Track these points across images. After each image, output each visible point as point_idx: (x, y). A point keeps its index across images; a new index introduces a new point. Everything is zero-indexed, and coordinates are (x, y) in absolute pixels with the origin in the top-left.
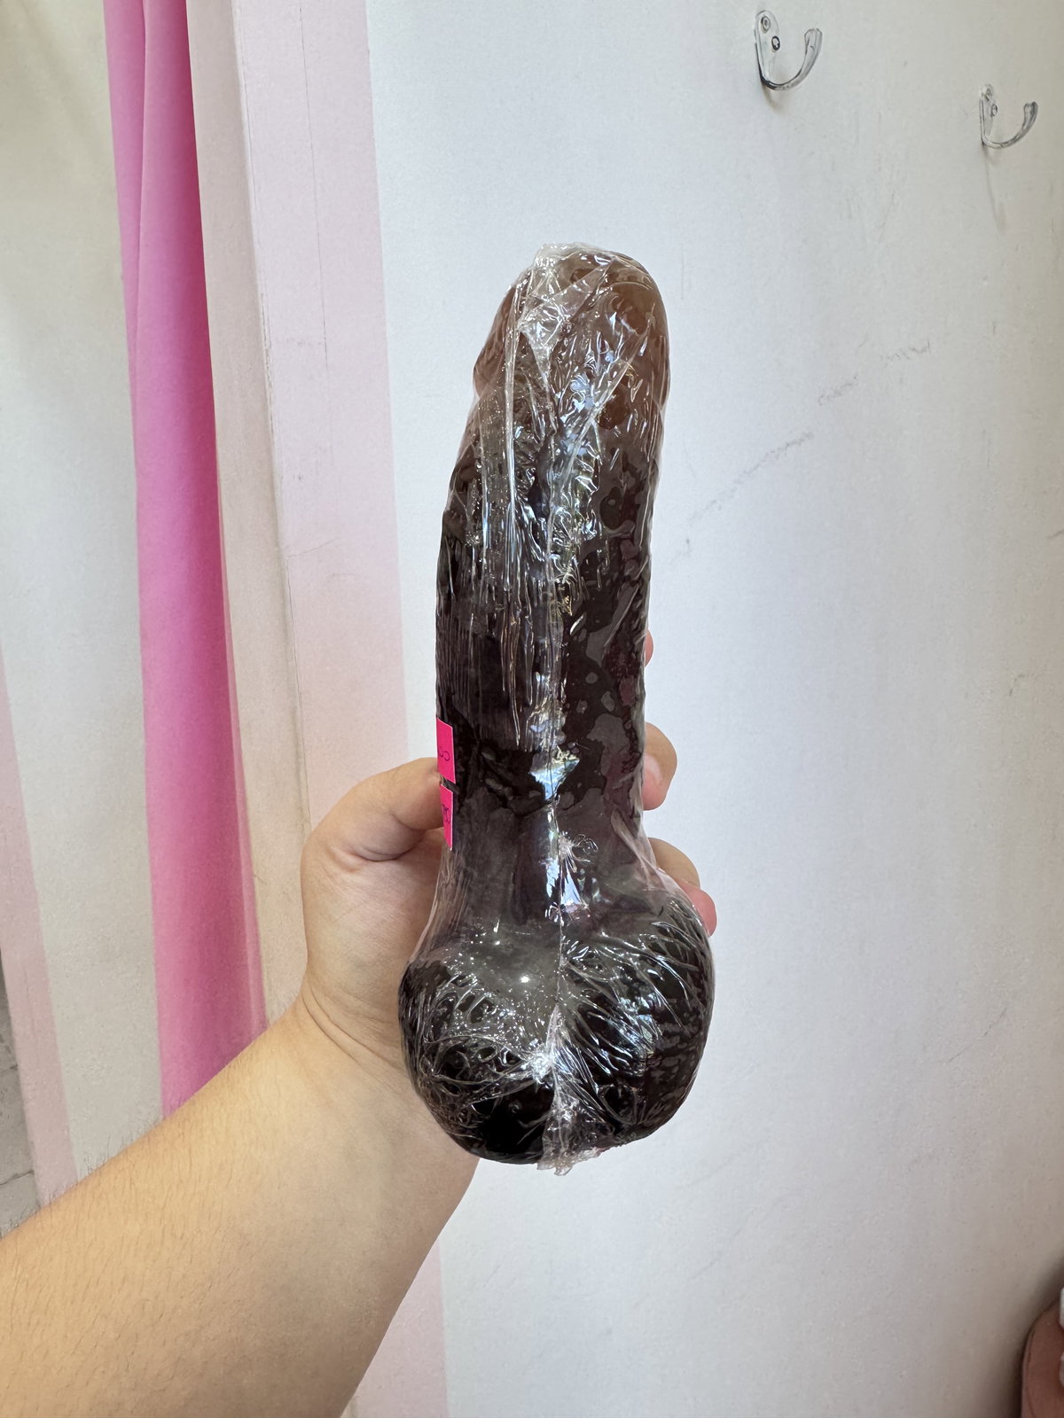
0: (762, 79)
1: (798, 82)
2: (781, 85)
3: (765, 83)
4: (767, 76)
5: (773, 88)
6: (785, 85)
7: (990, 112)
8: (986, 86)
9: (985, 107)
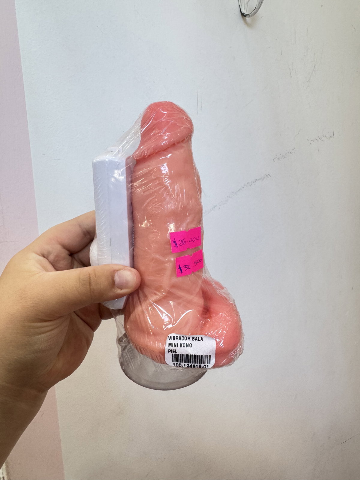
0: (241, 12)
1: (256, 12)
2: (248, 15)
3: (243, 15)
4: (243, 11)
5: (245, 16)
6: (250, 15)
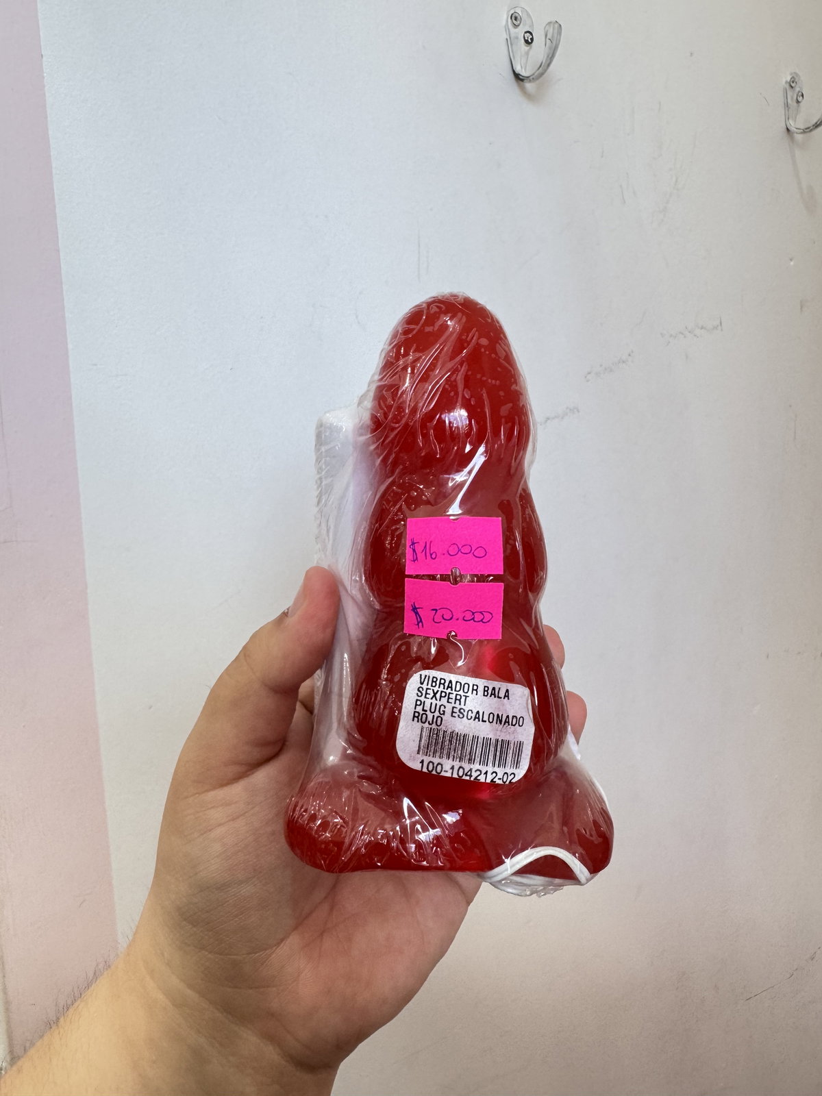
0: (514, 73)
3: (517, 76)
4: (518, 70)
7: (795, 98)
8: (791, 74)
9: (790, 94)
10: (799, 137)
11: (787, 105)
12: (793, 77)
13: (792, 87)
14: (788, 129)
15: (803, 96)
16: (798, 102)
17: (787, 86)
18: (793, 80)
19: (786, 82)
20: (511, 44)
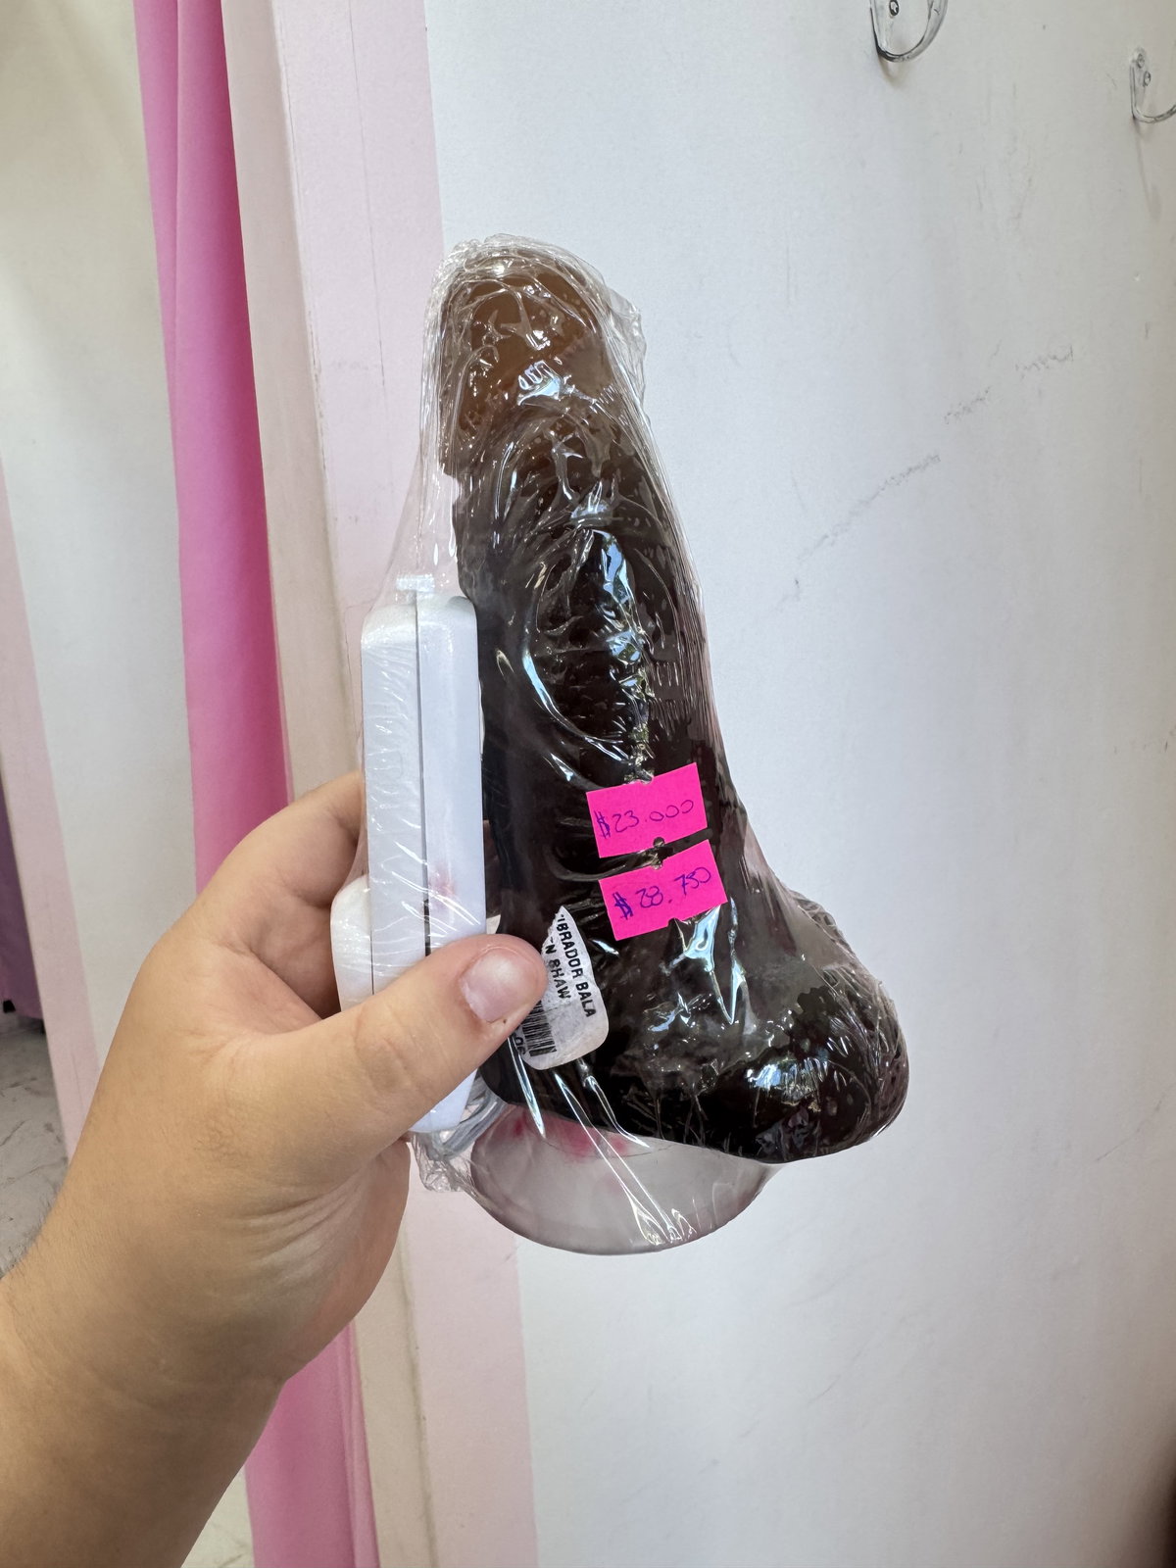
0: (879, 49)
1: (921, 52)
2: (901, 56)
3: (882, 54)
4: (884, 46)
5: (891, 59)
6: (906, 56)
7: (1142, 81)
8: (1138, 50)
9: (1137, 75)
10: (1144, 126)
11: (1134, 89)
12: (1140, 55)
13: (1139, 67)
14: (1134, 117)
15: (1150, 77)
16: (1145, 84)
17: (1134, 66)
18: (1141, 58)
19: (1133, 61)
20: (877, 15)
